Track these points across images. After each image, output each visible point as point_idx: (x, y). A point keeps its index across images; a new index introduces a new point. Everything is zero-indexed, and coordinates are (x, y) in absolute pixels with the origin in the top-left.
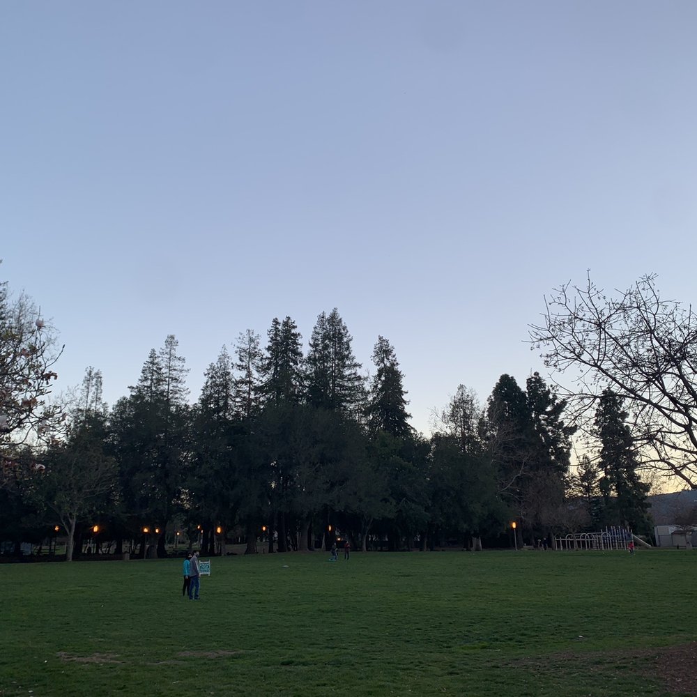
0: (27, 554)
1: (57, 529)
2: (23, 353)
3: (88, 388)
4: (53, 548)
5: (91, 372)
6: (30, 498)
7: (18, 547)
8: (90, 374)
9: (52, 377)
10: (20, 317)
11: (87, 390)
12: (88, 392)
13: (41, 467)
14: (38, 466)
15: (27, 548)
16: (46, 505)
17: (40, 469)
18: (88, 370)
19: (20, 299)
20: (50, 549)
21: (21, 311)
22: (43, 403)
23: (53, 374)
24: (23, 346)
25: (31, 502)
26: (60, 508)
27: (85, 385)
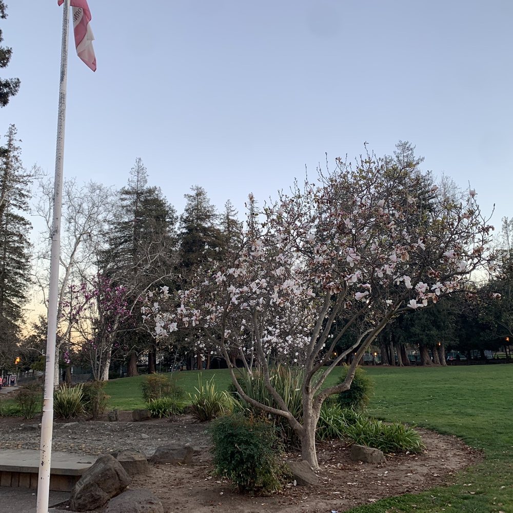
0: (490, 358)
1: (508, 339)
2: (465, 216)
3: (507, 233)
4: (508, 353)
5: (506, 221)
6: (483, 319)
7: (482, 354)
8: (506, 222)
9: (491, 229)
10: (445, 193)
11: (506, 235)
12: (508, 236)
13: (498, 295)
14: (495, 295)
15: (489, 354)
16: (496, 323)
17: (498, 297)
18: (504, 220)
19: (443, 180)
20: (507, 354)
21: (445, 189)
22: (488, 249)
23: (490, 227)
24: (463, 211)
25: (485, 322)
26: (506, 324)
27: (504, 231)
